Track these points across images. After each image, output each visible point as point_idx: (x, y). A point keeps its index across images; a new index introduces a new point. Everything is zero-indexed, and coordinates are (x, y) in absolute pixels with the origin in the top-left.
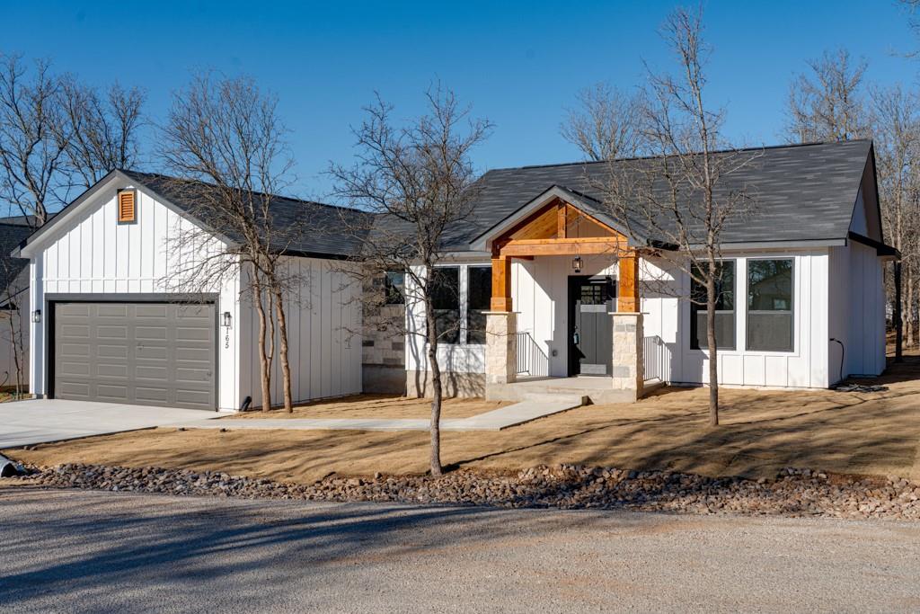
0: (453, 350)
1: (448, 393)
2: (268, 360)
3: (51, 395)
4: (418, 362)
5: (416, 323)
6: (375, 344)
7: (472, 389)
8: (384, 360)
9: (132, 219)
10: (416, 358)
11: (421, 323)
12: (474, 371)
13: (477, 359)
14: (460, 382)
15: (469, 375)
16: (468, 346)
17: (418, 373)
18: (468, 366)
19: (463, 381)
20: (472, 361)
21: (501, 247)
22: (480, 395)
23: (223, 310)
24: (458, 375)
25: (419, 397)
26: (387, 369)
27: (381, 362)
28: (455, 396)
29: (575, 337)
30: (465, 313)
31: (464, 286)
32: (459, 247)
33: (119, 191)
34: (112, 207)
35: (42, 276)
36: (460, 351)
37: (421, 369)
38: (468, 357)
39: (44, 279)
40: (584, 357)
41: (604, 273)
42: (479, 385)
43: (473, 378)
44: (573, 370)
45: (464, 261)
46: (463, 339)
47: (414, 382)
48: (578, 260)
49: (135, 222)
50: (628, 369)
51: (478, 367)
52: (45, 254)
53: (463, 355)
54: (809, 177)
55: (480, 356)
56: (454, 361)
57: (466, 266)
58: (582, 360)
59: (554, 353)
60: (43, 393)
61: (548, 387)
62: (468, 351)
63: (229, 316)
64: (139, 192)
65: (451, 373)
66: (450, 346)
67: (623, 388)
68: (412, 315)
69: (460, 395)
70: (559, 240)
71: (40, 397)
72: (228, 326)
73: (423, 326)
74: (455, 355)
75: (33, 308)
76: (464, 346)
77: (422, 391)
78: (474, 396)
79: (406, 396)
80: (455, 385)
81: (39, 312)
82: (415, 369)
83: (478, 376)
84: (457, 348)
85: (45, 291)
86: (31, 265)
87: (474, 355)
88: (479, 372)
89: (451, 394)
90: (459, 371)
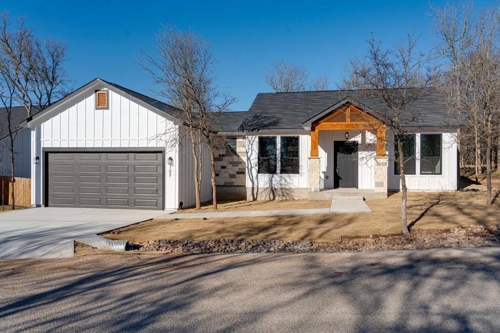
0: (273, 177)
1: (270, 198)
2: (200, 182)
3: (46, 205)
4: (253, 183)
5: (252, 164)
6: (220, 175)
7: (283, 196)
8: (225, 183)
9: (106, 107)
10: (252, 181)
11: (255, 164)
12: (284, 187)
13: (286, 181)
14: (277, 192)
15: (281, 189)
16: (281, 175)
17: (253, 188)
18: (281, 185)
19: (278, 192)
20: (283, 182)
21: (316, 126)
22: (288, 198)
23: (167, 157)
24: (275, 189)
25: (254, 200)
26: (226, 188)
27: (223, 184)
28: (274, 199)
29: (337, 170)
30: (279, 158)
31: (279, 146)
32: (277, 127)
33: (96, 91)
34: (91, 99)
35: (40, 138)
36: (276, 178)
37: (255, 186)
38: (281, 180)
39: (42, 139)
40: (341, 179)
41: (352, 140)
42: (287, 194)
43: (284, 190)
44: (336, 185)
45: (279, 134)
46: (278, 171)
47: (251, 193)
48: (347, 133)
49: (108, 108)
50: (383, 183)
51: (287, 185)
52: (42, 125)
53: (278, 179)
54: (424, 101)
55: (288, 179)
56: (273, 182)
57: (280, 136)
58: (340, 180)
59: (327, 177)
60: (41, 204)
61: (342, 193)
62: (281, 177)
63: (172, 159)
64: (110, 91)
65: (272, 188)
66: (271, 175)
67: (381, 192)
68: (250, 160)
69: (277, 198)
70: (346, 123)
71: (38, 206)
72: (171, 164)
73: (256, 165)
74: (274, 179)
75: (33, 155)
76: (279, 175)
77: (255, 197)
78: (284, 199)
79: (246, 200)
80: (274, 194)
81: (37, 158)
82: (251, 187)
83: (286, 189)
84: (275, 176)
85: (42, 146)
86: (32, 132)
87: (285, 179)
88: (287, 187)
89: (272, 198)
90: (276, 187)
